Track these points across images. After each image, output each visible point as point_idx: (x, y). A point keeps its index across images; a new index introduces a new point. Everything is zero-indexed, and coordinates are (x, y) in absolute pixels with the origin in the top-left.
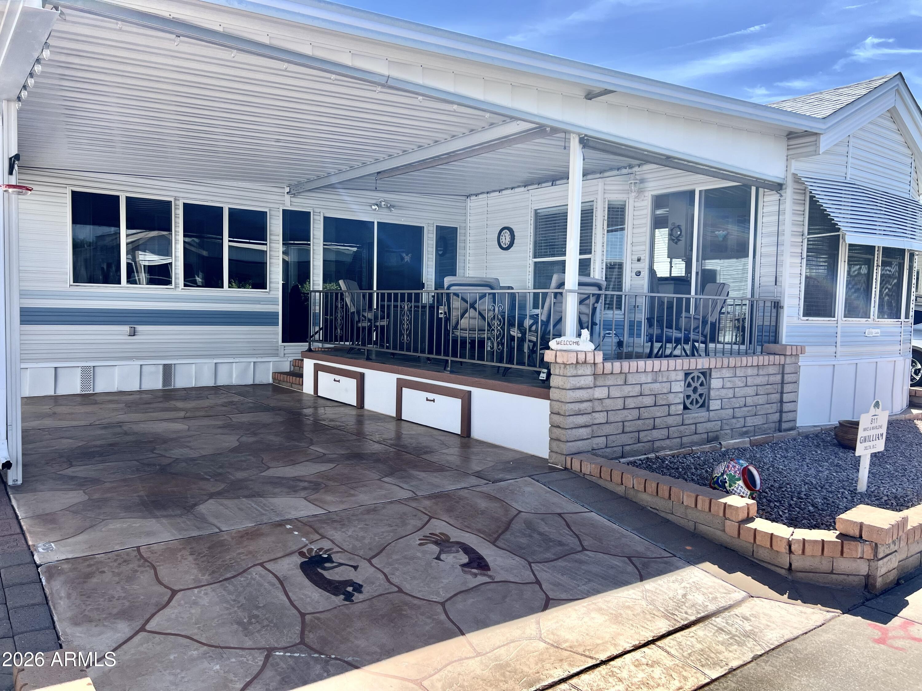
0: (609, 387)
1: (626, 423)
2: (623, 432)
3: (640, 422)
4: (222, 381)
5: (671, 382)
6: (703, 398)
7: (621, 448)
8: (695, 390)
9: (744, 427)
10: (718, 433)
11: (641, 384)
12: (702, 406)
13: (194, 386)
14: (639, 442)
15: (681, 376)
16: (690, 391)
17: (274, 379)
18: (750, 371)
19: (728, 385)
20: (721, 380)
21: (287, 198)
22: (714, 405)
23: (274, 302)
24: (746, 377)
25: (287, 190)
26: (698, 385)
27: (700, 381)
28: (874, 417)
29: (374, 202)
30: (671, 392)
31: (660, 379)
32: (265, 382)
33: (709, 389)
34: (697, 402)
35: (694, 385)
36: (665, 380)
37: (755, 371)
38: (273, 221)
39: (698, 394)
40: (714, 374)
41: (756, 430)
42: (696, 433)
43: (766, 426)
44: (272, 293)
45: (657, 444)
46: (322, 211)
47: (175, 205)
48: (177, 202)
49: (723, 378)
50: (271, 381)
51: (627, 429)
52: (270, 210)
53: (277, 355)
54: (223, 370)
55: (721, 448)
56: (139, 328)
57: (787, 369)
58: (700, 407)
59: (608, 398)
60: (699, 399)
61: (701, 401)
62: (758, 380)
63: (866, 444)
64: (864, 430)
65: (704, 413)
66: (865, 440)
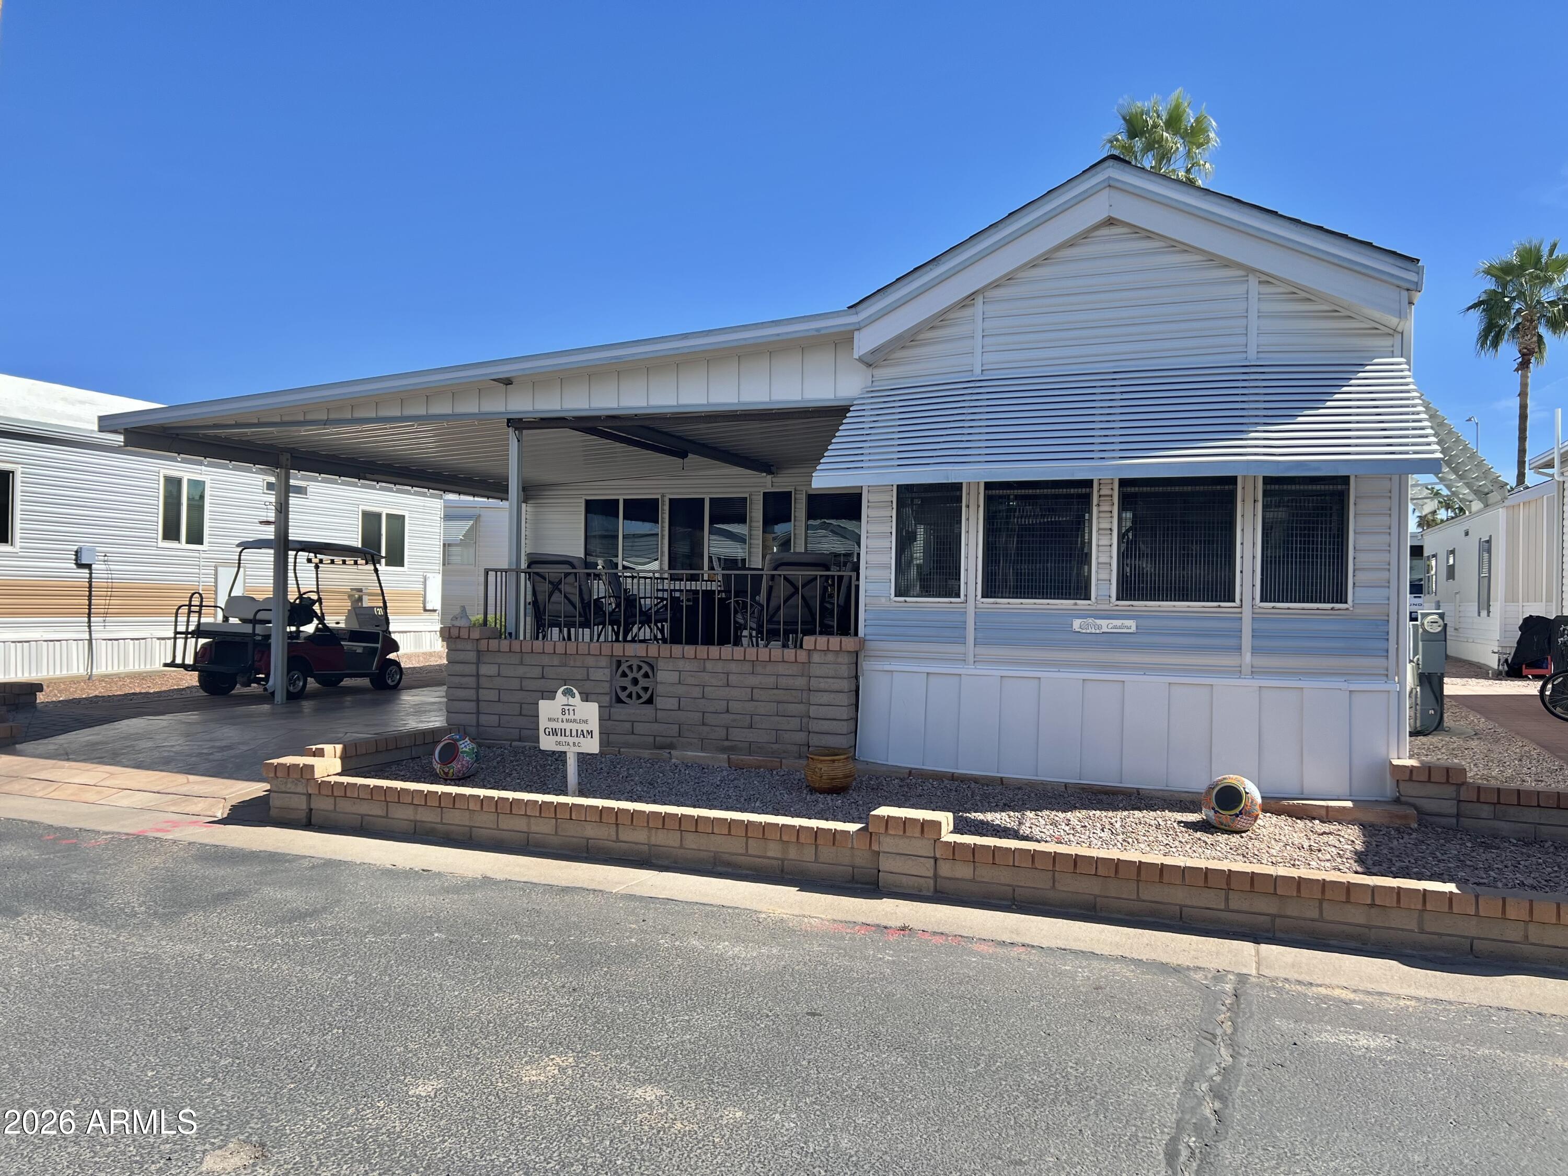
0: (499, 665)
1: (523, 705)
2: (521, 715)
5: (588, 668)
6: (649, 692)
7: (518, 730)
8: (635, 682)
9: (727, 740)
10: (674, 740)
11: (543, 667)
12: (650, 701)
15: (604, 662)
16: (626, 682)
18: (733, 667)
19: (690, 680)
20: (678, 673)
26: (639, 676)
27: (642, 672)
28: (567, 708)
30: (588, 679)
31: (572, 663)
33: (656, 682)
34: (639, 697)
35: (631, 676)
36: (578, 664)
37: (747, 667)
38: (754, 506)
39: (639, 686)
40: (661, 664)
42: (633, 733)
46: (803, 488)
47: (662, 501)
48: (664, 499)
49: (680, 671)
52: (751, 495)
55: (671, 758)
57: (815, 670)
58: (642, 703)
59: (499, 675)
60: (642, 693)
61: (645, 697)
62: (753, 681)
63: (559, 738)
64: (550, 720)
65: (648, 710)
66: (555, 732)
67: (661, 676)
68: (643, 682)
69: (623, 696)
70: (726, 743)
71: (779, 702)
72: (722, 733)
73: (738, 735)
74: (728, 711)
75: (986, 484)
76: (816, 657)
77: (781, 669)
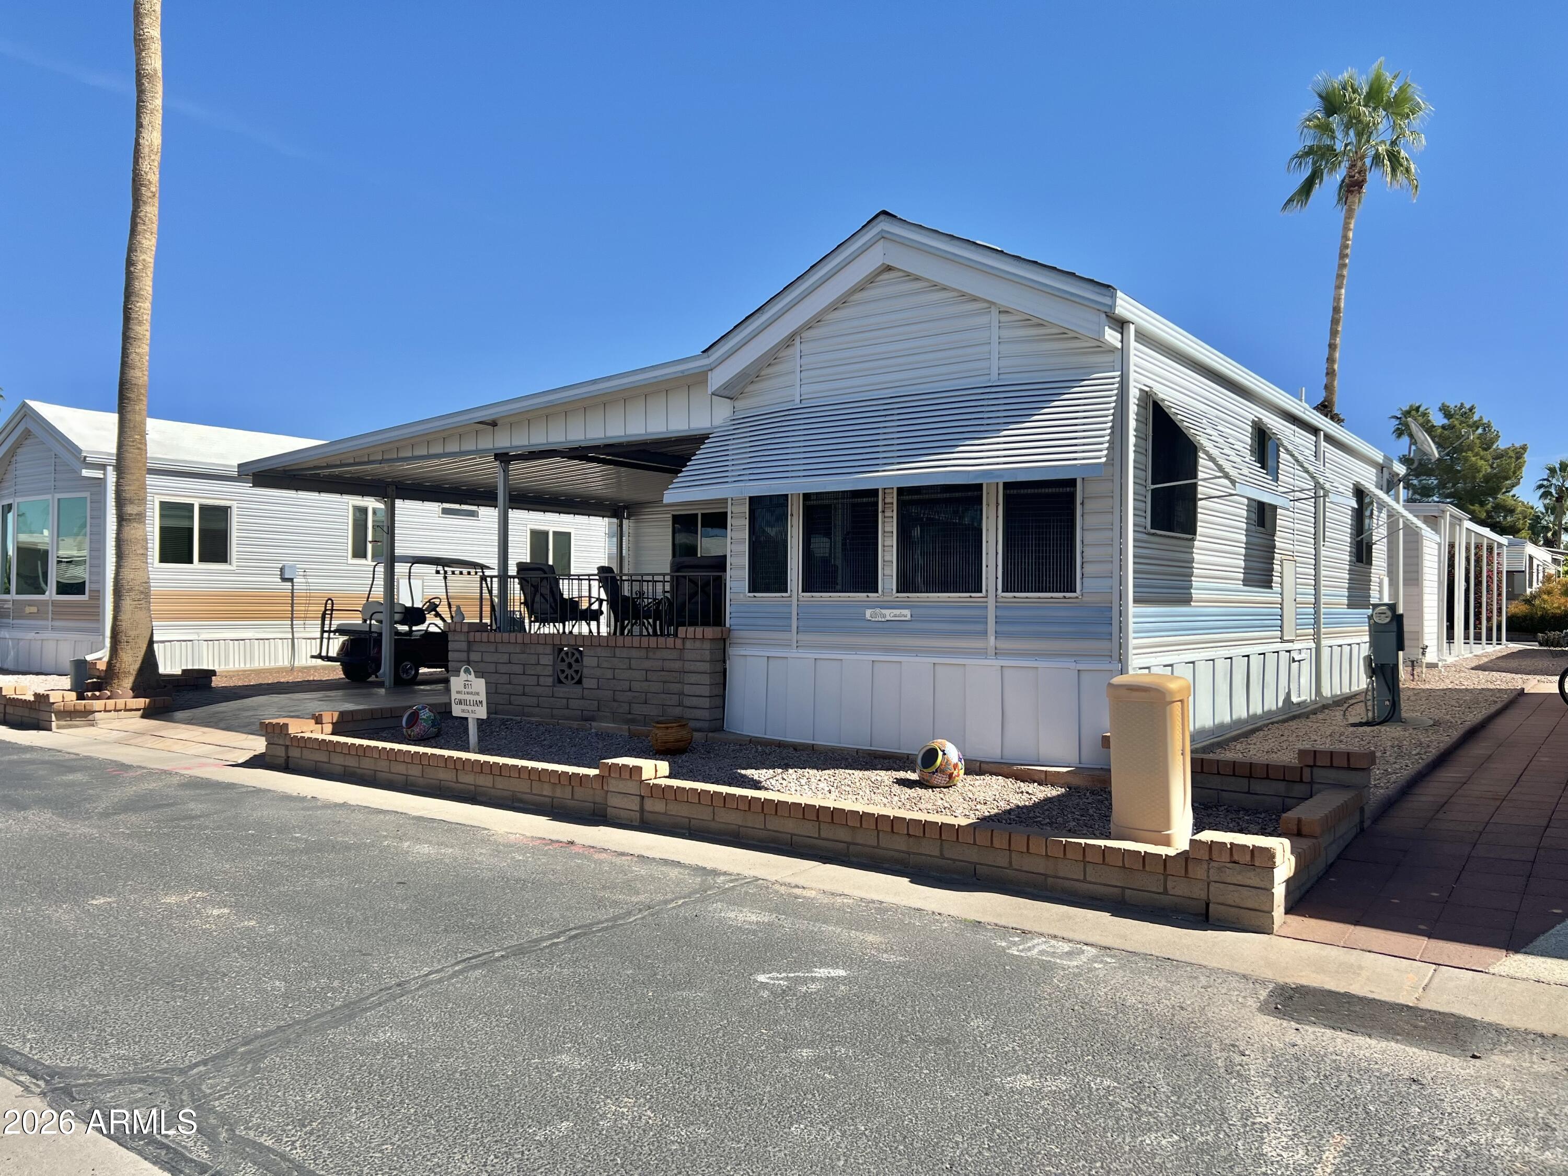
0: (482, 652)
5: (537, 655)
6: (579, 675)
8: (570, 666)
9: (630, 713)
10: (595, 714)
11: (509, 653)
12: (578, 682)
15: (549, 649)
16: (564, 666)
18: (634, 653)
19: (605, 665)
20: (597, 658)
22: (587, 683)
26: (572, 661)
27: (575, 658)
28: (467, 683)
30: (538, 664)
31: (528, 651)
33: (584, 666)
34: (573, 678)
35: (567, 661)
36: (533, 651)
37: (643, 653)
39: (573, 670)
40: (586, 651)
42: (567, 708)
45: (526, 709)
57: (688, 655)
58: (576, 683)
59: (482, 661)
60: (574, 675)
61: (577, 678)
62: (648, 664)
63: (463, 707)
64: (458, 692)
65: (577, 690)
66: (460, 702)
67: (587, 661)
68: (575, 666)
69: (562, 677)
70: (629, 716)
71: (664, 682)
72: (626, 707)
73: (638, 709)
74: (630, 690)
75: (804, 494)
76: (688, 645)
77: (666, 654)
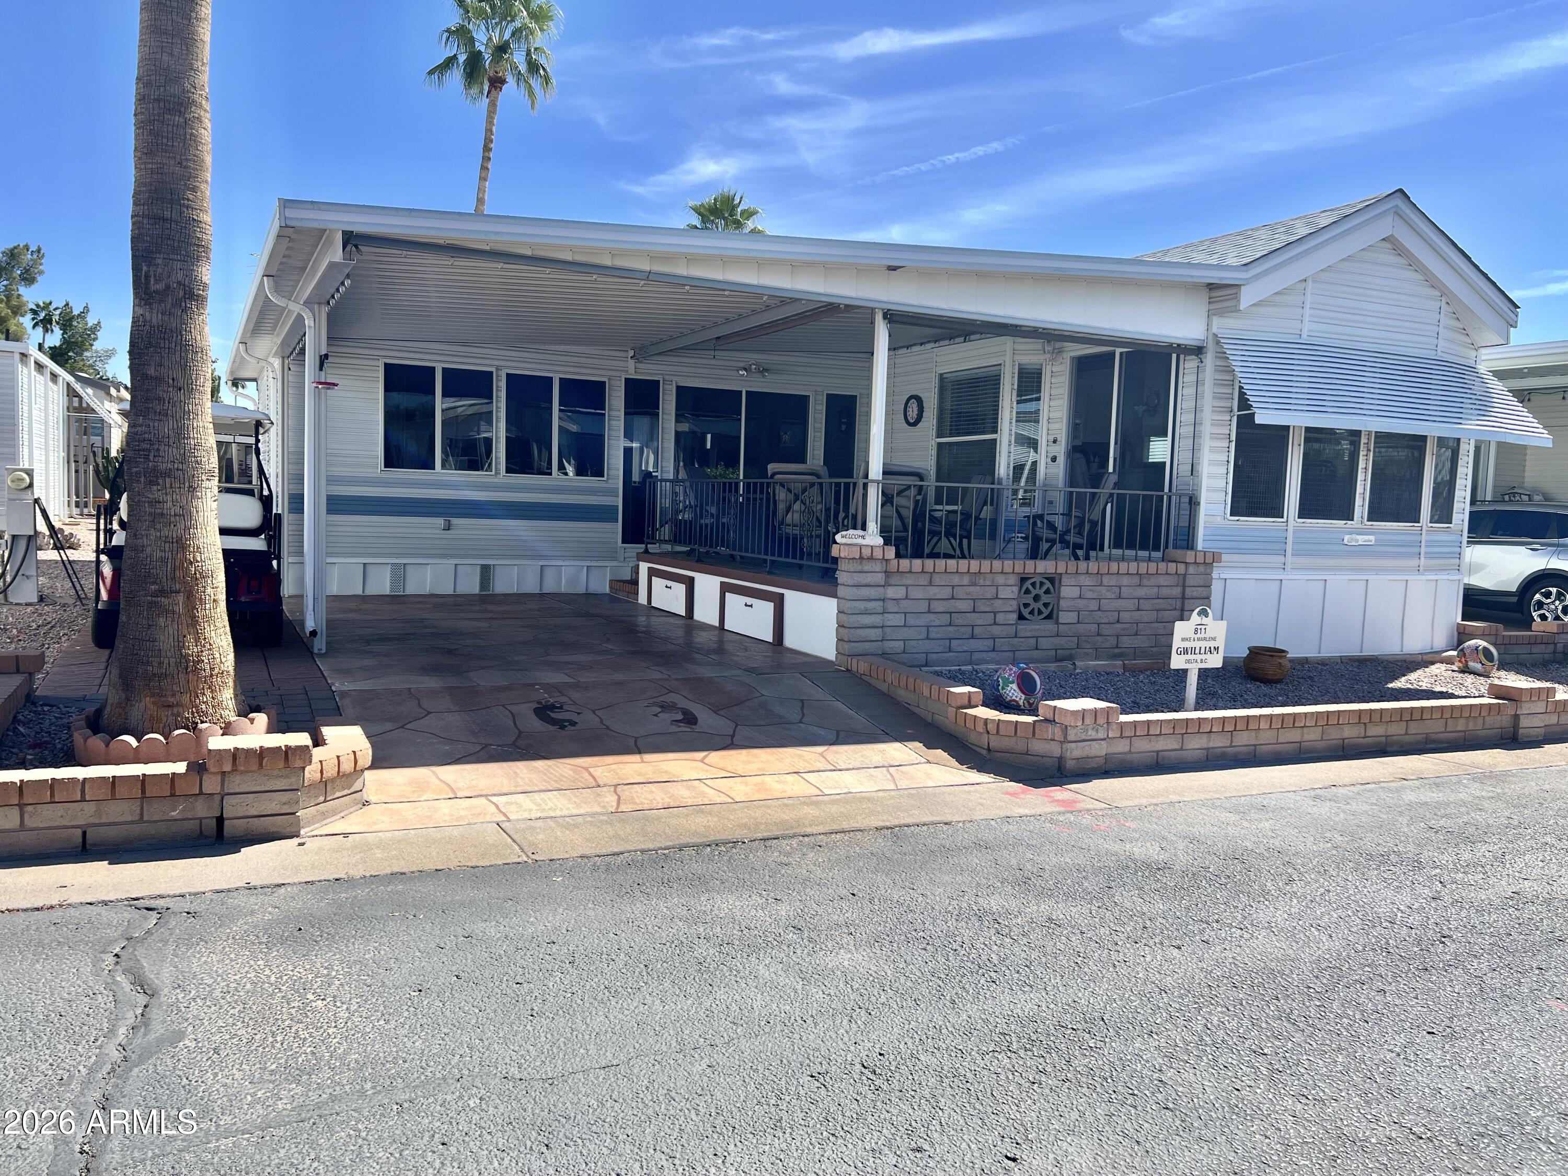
0: (907, 586)
1: (931, 629)
2: (928, 638)
3: (951, 629)
4: (549, 587)
5: (997, 586)
6: (1050, 608)
7: (924, 655)
8: (1036, 598)
9: (1117, 647)
10: (1073, 652)
11: (953, 587)
12: (1049, 617)
13: (515, 591)
14: (950, 651)
15: (1013, 580)
16: (1029, 599)
17: (611, 587)
19: (1089, 595)
21: (631, 363)
22: (1064, 617)
23: (612, 492)
24: (1120, 587)
25: (631, 353)
26: (1041, 592)
27: (1044, 588)
28: (1199, 627)
29: (742, 365)
30: (997, 598)
31: (982, 582)
32: (600, 591)
33: (1059, 598)
34: (1040, 612)
35: (1034, 592)
36: (988, 583)
38: (614, 394)
39: (1041, 602)
40: (1065, 580)
41: (1136, 653)
42: (1037, 649)
43: (1154, 649)
44: (610, 481)
46: (675, 378)
47: (498, 376)
48: (500, 373)
49: (1080, 586)
50: (607, 590)
51: (932, 635)
52: (609, 379)
53: (615, 559)
54: (550, 575)
55: (1075, 669)
56: (455, 521)
57: (1190, 581)
58: (1045, 618)
59: (906, 598)
60: (1043, 609)
61: (1046, 612)
62: (1141, 592)
63: (1189, 657)
64: (1183, 640)
65: (1049, 626)
66: (1186, 651)
67: (1063, 591)
68: (1044, 598)
69: (1025, 612)
70: (1117, 651)
72: (1112, 641)
73: (1126, 642)
74: (1118, 622)
77: (1163, 580)
